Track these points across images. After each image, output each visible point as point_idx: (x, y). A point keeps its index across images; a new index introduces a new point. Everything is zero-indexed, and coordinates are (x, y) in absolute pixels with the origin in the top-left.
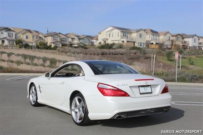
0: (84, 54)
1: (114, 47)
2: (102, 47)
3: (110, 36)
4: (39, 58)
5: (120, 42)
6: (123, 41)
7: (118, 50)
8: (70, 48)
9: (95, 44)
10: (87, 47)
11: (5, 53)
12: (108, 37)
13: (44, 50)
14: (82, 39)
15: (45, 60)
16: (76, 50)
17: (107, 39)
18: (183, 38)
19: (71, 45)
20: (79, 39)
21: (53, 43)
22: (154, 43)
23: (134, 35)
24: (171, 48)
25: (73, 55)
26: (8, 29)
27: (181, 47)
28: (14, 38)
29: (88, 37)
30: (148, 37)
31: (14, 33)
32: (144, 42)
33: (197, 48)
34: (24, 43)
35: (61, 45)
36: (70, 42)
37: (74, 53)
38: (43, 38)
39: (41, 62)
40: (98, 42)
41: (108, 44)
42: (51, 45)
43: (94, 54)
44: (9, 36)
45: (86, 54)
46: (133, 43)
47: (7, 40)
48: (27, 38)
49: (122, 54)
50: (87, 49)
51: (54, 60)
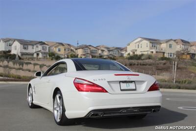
1: (143, 58)
2: (131, 58)
3: (138, 47)
5: (149, 53)
6: (152, 52)
7: (147, 61)
9: (124, 55)
10: (116, 58)
14: (112, 50)
17: (136, 50)
19: (101, 56)
20: (109, 51)
21: (84, 55)
23: (164, 46)
26: (42, 43)
28: (47, 51)
29: (117, 48)
30: (179, 48)
31: (48, 47)
32: (175, 52)
34: (56, 55)
35: (91, 57)
36: (99, 54)
38: (75, 50)
40: (127, 53)
41: (137, 55)
42: (81, 57)
44: (43, 49)
46: (162, 54)
47: (41, 53)
48: (59, 51)
49: (149, 65)
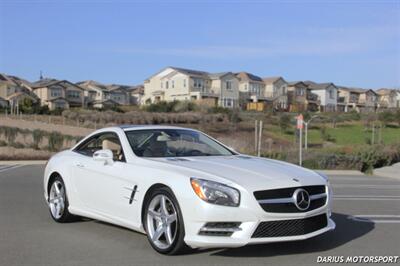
0: (118, 122)
1: (176, 109)
2: (154, 108)
3: (167, 87)
4: (26, 132)
5: (189, 98)
6: (195, 97)
7: (182, 114)
8: (89, 111)
9: (138, 102)
10: (122, 108)
12: (164, 89)
13: (36, 116)
14: (111, 92)
15: (38, 135)
16: (102, 114)
17: (163, 93)
18: (309, 90)
19: (90, 105)
20: (106, 93)
21: (52, 101)
22: (255, 100)
23: (216, 84)
24: (287, 110)
25: (95, 124)
27: (306, 107)
29: (124, 89)
33: (336, 109)
35: (67, 106)
36: (86, 98)
37: (98, 121)
38: (31, 90)
39: (30, 139)
40: (144, 99)
41: (165, 103)
42: (47, 106)
45: (123, 122)
46: (213, 101)
49: (194, 123)
50: (123, 112)
51: (58, 135)
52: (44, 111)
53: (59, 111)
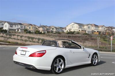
0: (59, 37)
1: (75, 33)
2: (68, 33)
4: (36, 39)
5: (78, 31)
6: (80, 30)
7: (77, 35)
8: (52, 34)
9: (64, 32)
10: (60, 33)
11: (19, 36)
12: (71, 28)
13: (38, 34)
14: (58, 29)
15: (39, 39)
16: (55, 34)
18: (112, 29)
19: (52, 32)
20: (56, 29)
21: (43, 31)
22: (96, 32)
23: (85, 27)
24: (105, 34)
25: (53, 37)
26: (20, 24)
27: (111, 34)
28: (23, 28)
29: (61, 28)
30: (93, 28)
31: (23, 26)
32: (91, 31)
34: (28, 31)
35: (47, 32)
36: (51, 30)
37: (54, 36)
38: (38, 28)
39: (37, 40)
40: (66, 30)
41: (71, 32)
42: (42, 32)
43: (65, 37)
44: (21, 27)
45: (60, 37)
46: (85, 31)
47: (20, 29)
48: (30, 28)
49: (79, 37)
50: (60, 34)
51: (44, 39)
52: (41, 33)
53: (44, 33)
